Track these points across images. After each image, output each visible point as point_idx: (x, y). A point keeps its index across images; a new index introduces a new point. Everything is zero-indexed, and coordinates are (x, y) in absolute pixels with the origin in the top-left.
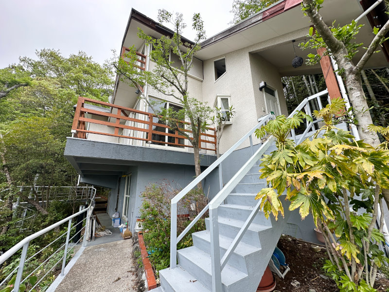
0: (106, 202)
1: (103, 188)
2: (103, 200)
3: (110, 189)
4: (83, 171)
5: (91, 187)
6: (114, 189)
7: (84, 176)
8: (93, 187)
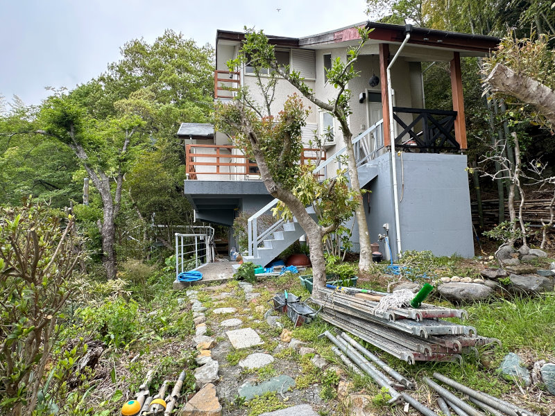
4: (198, 206)
7: (199, 212)
8: (210, 227)
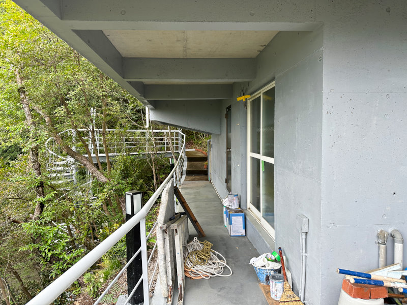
0: (205, 159)
1: (197, 133)
2: (200, 155)
3: (209, 134)
5: (177, 131)
6: (218, 135)
8: (179, 131)
